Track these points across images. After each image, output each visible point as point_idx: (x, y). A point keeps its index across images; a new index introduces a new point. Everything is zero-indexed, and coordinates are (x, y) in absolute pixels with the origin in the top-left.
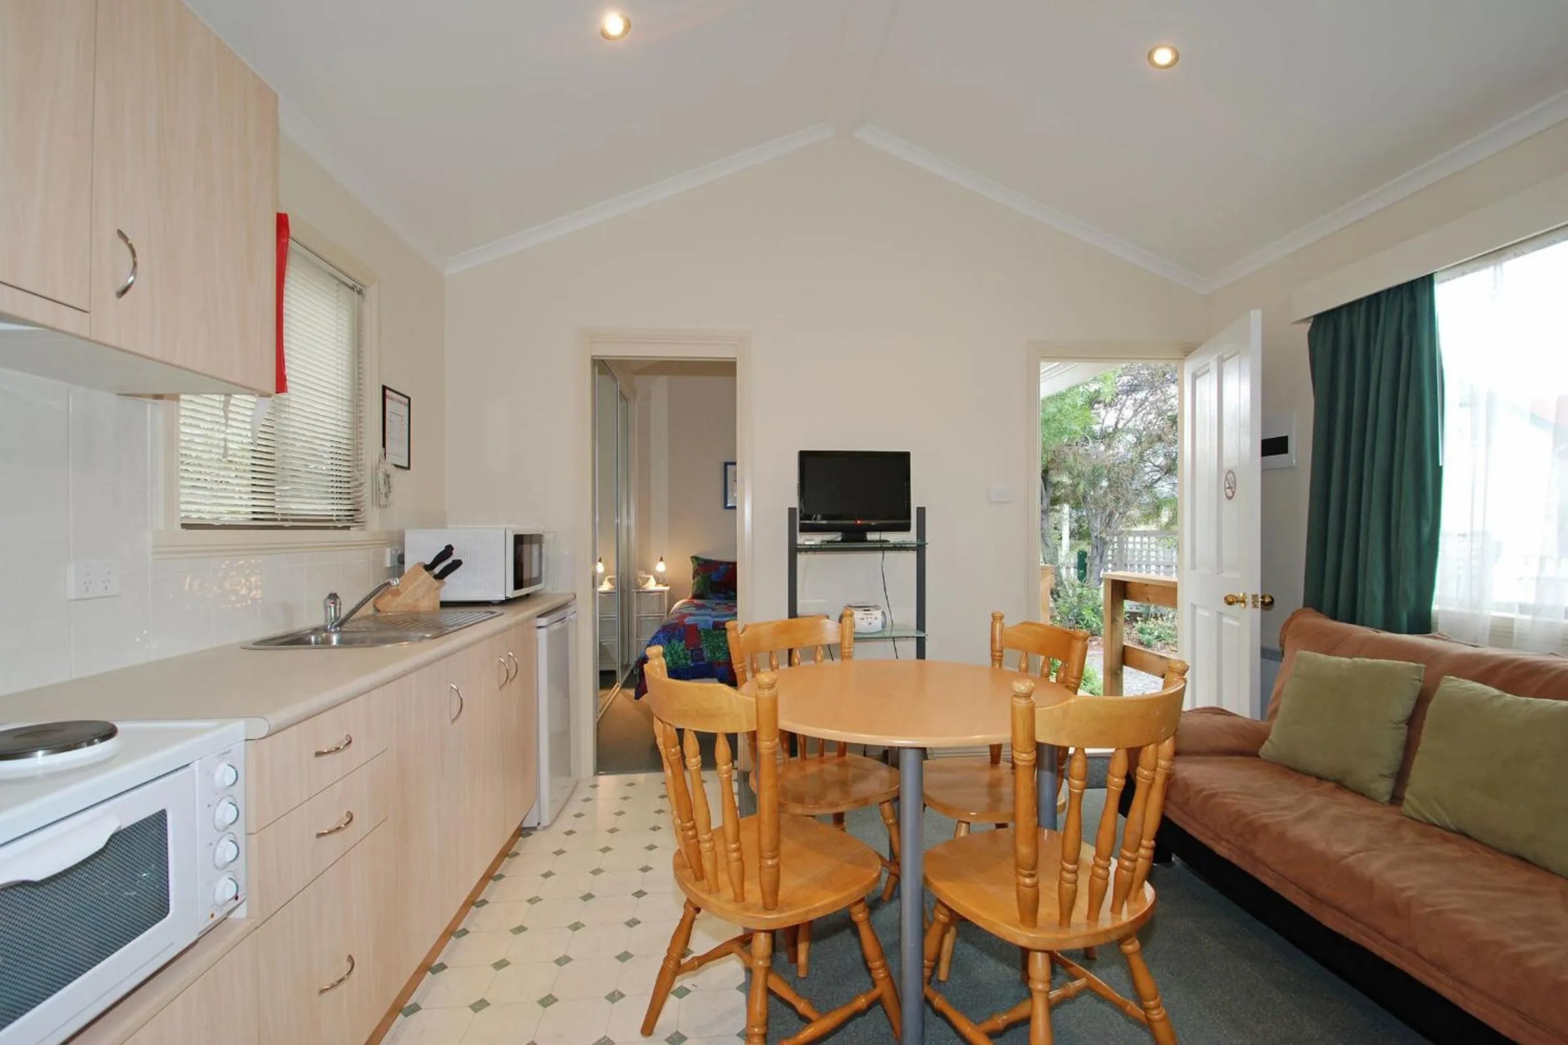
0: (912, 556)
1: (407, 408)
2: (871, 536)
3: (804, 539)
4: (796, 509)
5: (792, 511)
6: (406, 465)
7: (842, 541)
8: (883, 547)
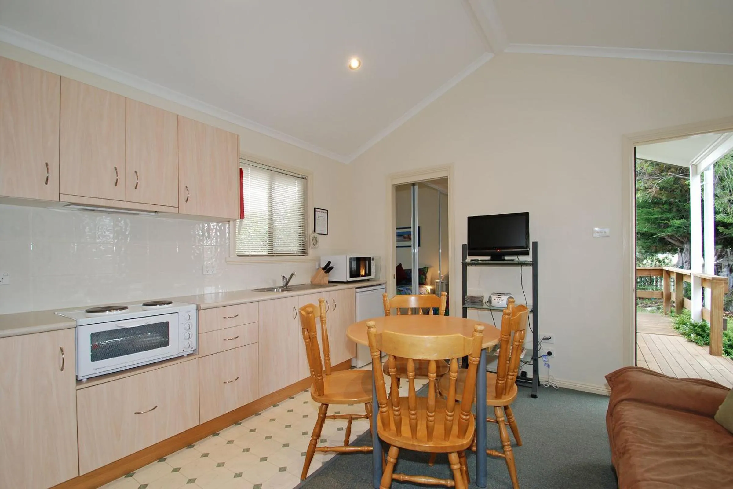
0: (530, 269)
1: (327, 214)
2: (507, 258)
3: (469, 259)
4: (466, 245)
5: (464, 246)
6: (326, 234)
7: (491, 260)
8: (512, 263)
